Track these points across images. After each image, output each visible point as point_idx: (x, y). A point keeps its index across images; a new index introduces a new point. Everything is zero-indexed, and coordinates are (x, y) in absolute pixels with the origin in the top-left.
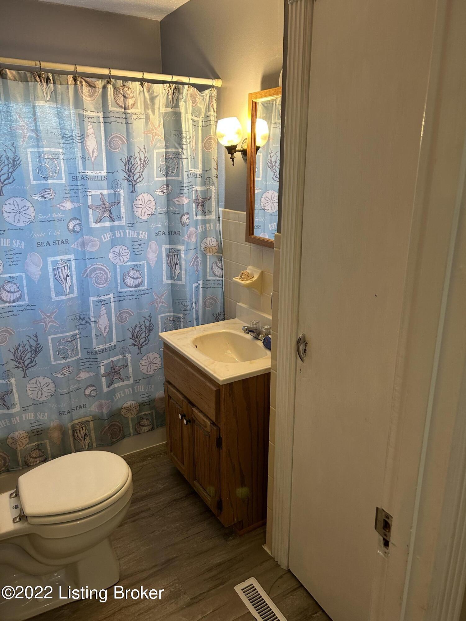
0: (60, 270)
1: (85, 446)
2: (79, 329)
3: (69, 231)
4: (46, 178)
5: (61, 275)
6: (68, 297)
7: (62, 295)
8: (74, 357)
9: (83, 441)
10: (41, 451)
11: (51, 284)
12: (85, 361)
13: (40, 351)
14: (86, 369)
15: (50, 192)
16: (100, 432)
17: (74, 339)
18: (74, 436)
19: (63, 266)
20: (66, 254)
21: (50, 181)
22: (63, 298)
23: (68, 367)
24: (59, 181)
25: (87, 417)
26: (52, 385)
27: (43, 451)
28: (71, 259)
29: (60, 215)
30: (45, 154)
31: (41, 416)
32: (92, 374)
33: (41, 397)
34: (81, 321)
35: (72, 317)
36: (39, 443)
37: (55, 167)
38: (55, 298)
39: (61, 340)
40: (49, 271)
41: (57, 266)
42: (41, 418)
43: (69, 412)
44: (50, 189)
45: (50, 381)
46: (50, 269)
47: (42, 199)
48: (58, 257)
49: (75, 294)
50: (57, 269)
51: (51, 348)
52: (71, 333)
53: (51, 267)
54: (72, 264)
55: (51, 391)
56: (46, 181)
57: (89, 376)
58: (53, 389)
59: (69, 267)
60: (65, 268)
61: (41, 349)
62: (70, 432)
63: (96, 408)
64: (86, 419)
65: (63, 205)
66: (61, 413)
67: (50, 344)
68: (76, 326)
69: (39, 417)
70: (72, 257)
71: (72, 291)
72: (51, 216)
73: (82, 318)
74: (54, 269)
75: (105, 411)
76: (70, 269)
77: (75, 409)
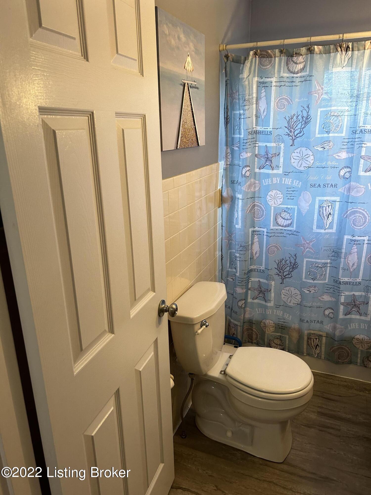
0: (324, 208)
1: (315, 354)
2: (331, 260)
3: (340, 177)
4: (328, 132)
5: (324, 212)
6: (327, 231)
7: (322, 229)
8: (321, 280)
9: (314, 349)
10: (282, 342)
11: (314, 218)
12: (331, 287)
13: (297, 268)
14: (329, 293)
15: (329, 144)
16: (329, 349)
17: (324, 266)
18: (308, 342)
19: (328, 205)
20: (333, 195)
21: (331, 135)
22: (322, 231)
23: (315, 287)
24: (340, 135)
25: (321, 332)
26: (299, 297)
27: (283, 342)
28: (336, 200)
29: (334, 163)
30: (332, 112)
31: (287, 316)
32: (334, 299)
33: (290, 302)
34: (334, 253)
35: (326, 248)
36: (281, 335)
37: (339, 122)
38: (316, 230)
39: (313, 264)
40: (316, 208)
41: (322, 205)
42: (287, 318)
43: (307, 322)
44: (330, 141)
45: (298, 293)
46: (317, 207)
47: (322, 149)
48: (325, 197)
49: (334, 230)
50: (322, 207)
51: (304, 268)
52: (323, 261)
53: (318, 205)
54: (336, 205)
55: (298, 301)
56: (328, 134)
57: (331, 300)
58: (300, 300)
59: (333, 207)
60: (329, 207)
61: (297, 266)
62: (306, 338)
63: (331, 328)
64: (321, 333)
65: (339, 154)
66: (301, 320)
67: (305, 265)
68: (329, 256)
69: (285, 316)
70: (338, 199)
71: (331, 227)
72: (326, 163)
73: (335, 251)
74: (320, 207)
75: (337, 333)
76: (333, 208)
77: (314, 321)
